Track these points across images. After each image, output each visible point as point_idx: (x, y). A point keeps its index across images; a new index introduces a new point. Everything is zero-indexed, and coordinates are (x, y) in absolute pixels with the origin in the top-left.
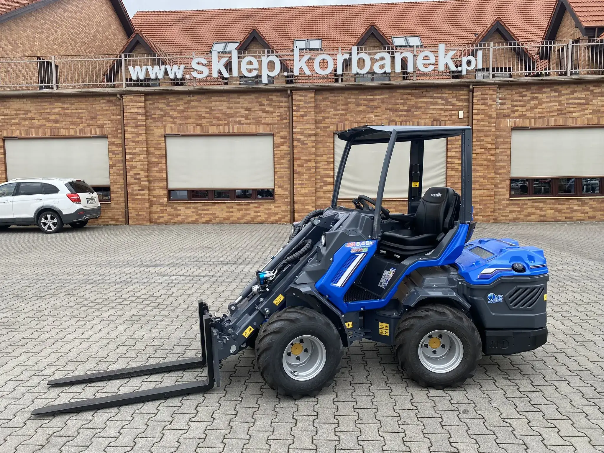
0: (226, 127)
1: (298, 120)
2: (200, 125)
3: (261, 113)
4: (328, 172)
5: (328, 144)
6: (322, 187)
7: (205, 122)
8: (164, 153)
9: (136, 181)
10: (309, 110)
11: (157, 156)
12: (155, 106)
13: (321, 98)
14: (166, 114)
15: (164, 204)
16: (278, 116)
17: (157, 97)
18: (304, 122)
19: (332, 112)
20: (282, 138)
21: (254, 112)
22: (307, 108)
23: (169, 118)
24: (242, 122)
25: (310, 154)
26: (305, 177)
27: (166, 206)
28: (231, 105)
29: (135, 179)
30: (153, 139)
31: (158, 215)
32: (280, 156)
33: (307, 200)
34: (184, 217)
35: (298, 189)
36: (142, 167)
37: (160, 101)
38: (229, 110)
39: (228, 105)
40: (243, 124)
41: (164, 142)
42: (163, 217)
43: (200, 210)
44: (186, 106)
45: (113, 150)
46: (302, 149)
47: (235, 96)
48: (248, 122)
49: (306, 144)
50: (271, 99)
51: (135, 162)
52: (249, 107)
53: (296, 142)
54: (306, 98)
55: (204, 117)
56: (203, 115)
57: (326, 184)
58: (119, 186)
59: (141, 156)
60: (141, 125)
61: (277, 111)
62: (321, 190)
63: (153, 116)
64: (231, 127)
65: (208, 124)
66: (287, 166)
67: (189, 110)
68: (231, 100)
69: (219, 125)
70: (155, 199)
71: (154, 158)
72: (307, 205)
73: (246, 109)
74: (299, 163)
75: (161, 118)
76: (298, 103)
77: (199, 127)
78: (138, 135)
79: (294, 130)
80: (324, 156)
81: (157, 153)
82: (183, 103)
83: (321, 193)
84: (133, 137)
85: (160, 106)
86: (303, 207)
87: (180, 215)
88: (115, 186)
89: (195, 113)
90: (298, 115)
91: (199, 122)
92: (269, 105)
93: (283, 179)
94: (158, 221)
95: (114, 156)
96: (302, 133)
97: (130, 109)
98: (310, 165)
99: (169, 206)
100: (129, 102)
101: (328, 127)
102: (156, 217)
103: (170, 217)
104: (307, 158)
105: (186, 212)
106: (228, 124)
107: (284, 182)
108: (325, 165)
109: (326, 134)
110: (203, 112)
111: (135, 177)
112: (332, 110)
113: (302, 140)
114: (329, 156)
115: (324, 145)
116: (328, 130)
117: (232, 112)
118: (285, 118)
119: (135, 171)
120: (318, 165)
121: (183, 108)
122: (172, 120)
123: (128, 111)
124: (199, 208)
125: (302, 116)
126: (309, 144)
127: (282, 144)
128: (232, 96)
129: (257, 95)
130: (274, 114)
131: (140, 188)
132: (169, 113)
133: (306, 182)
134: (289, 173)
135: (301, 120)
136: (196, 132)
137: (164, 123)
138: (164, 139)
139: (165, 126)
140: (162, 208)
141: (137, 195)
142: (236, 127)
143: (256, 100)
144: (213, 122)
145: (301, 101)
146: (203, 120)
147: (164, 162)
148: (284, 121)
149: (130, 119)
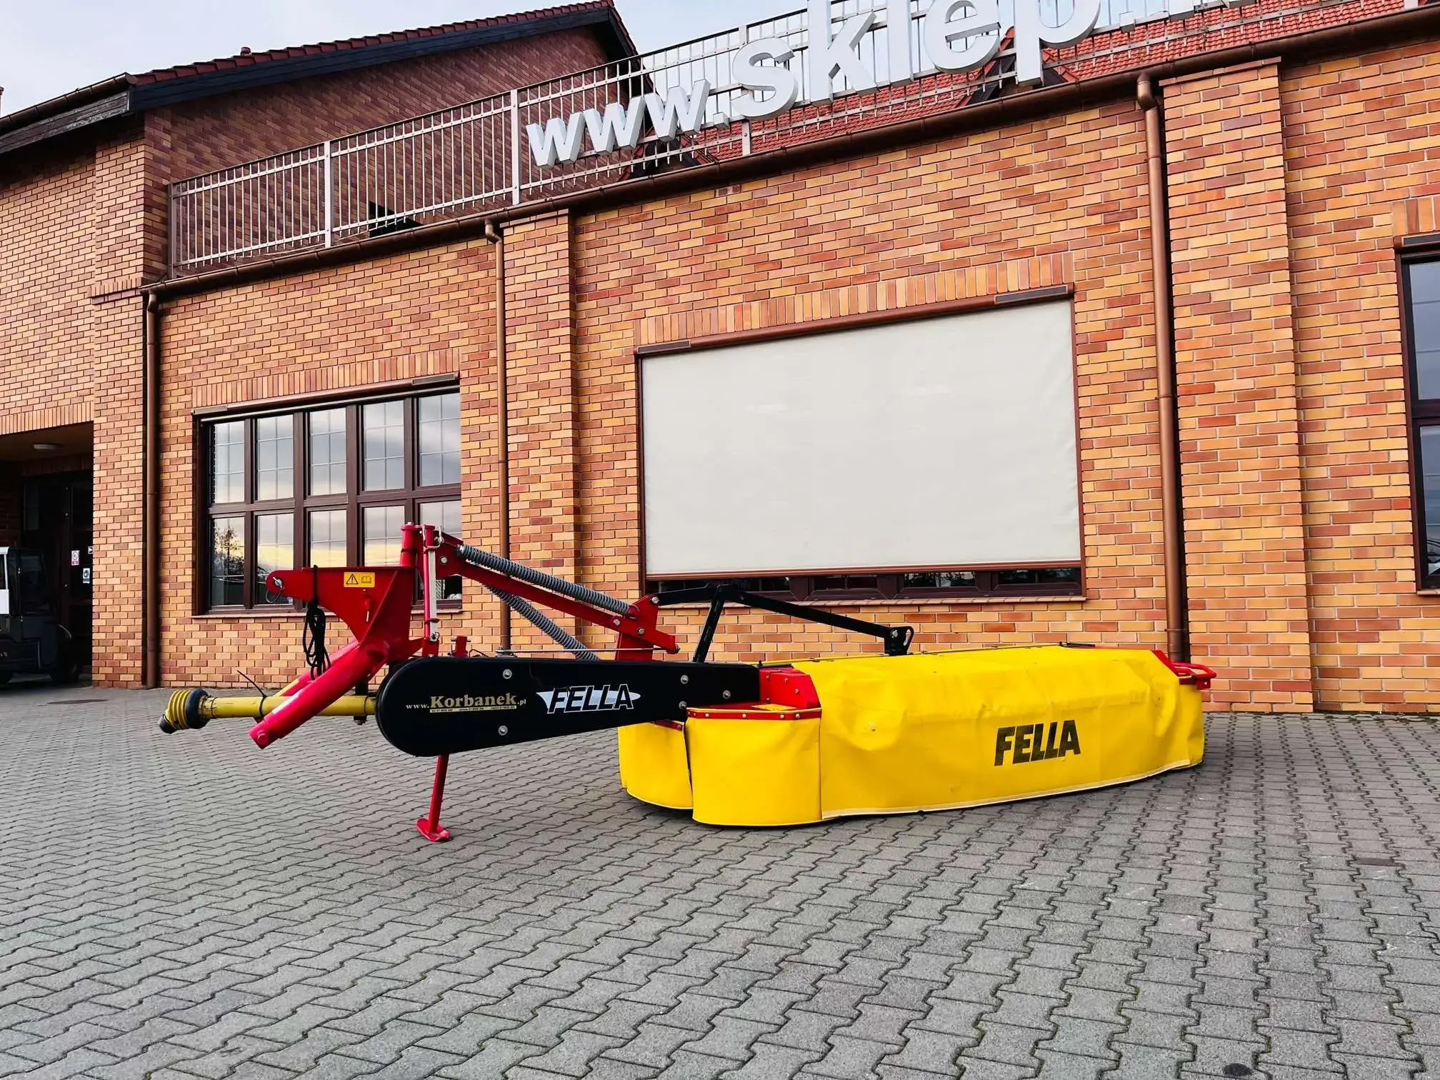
0: (863, 289)
1: (1196, 209)
3: (1011, 210)
4: (1376, 445)
5: (1365, 304)
6: (1342, 523)
7: (778, 283)
8: (633, 420)
9: (537, 529)
10: (1250, 154)
11: (612, 432)
13: (1315, 92)
14: (642, 273)
16: (1092, 211)
18: (1230, 215)
19: (1381, 146)
20: (1112, 303)
21: (982, 210)
22: (1238, 146)
23: (652, 285)
24: (928, 259)
25: (1269, 359)
26: (1240, 476)
28: (882, 198)
29: (535, 522)
30: (597, 372)
32: (1104, 389)
33: (1258, 592)
35: (1206, 536)
36: (558, 477)
37: (623, 230)
38: (874, 218)
39: (871, 200)
40: (934, 268)
41: (633, 377)
44: (711, 230)
46: (1224, 342)
47: (900, 157)
49: (1245, 315)
51: (535, 460)
52: (956, 194)
53: (1187, 311)
54: (1235, 101)
55: (778, 264)
56: (773, 257)
57: (1367, 506)
59: (554, 435)
60: (556, 324)
62: (1338, 541)
63: (601, 286)
64: (882, 287)
65: (791, 290)
66: (1141, 429)
67: (721, 247)
68: (882, 178)
69: (835, 285)
71: (599, 441)
72: (1263, 616)
73: (950, 203)
74: (1207, 411)
75: (628, 286)
76: (1190, 132)
77: (755, 305)
78: (546, 361)
79: (1175, 257)
80: (1345, 364)
81: (611, 422)
82: (699, 223)
83: (1336, 556)
84: (532, 370)
85: (624, 248)
86: (1238, 627)
89: (744, 252)
90: (1196, 187)
91: (761, 286)
92: (1048, 167)
93: (1121, 495)
96: (1215, 264)
97: (522, 271)
98: (1272, 416)
100: (522, 247)
101: (1364, 222)
104: (1248, 384)
106: (870, 277)
107: (1130, 506)
108: (1356, 411)
109: (1354, 258)
110: (774, 243)
111: (535, 513)
112: (1382, 138)
113: (1216, 297)
114: (1375, 362)
115: (1343, 312)
116: (1360, 234)
117: (889, 226)
118: (1132, 213)
119: (537, 491)
120: (1312, 414)
121: (699, 242)
122: (662, 292)
123: (518, 279)
125: (1217, 186)
126: (1255, 314)
127: (1117, 331)
128: (883, 159)
129: (992, 136)
130: (1072, 203)
131: (547, 555)
132: (651, 269)
133: (1251, 499)
134: (1155, 461)
135: (1212, 206)
136: (746, 326)
137: (635, 307)
138: (632, 368)
139: (638, 317)
142: (901, 284)
143: (992, 156)
144: (813, 278)
145: (1210, 118)
146: (772, 274)
147: (634, 454)
148: (1124, 226)
149: (523, 308)
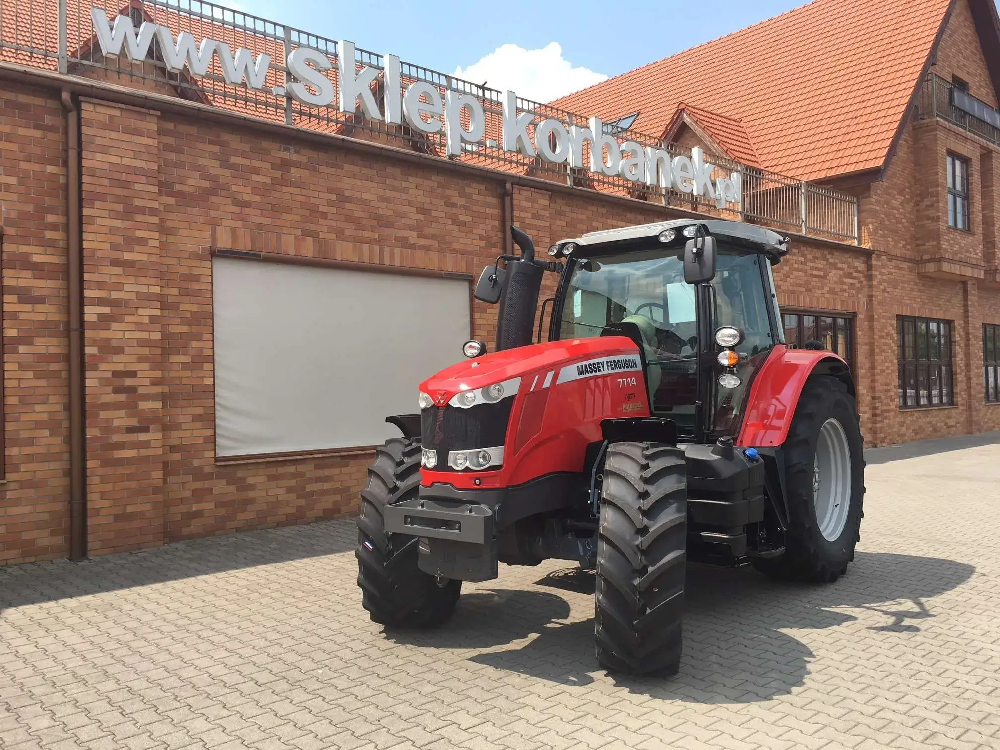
0: (377, 248)
2: (315, 235)
7: (325, 229)
9: (122, 398)
10: (540, 233)
11: (189, 315)
12: (183, 158)
14: (217, 188)
15: (207, 469)
16: (481, 238)
17: (193, 130)
21: (435, 220)
23: (228, 201)
24: (411, 241)
27: (210, 476)
28: (389, 194)
29: (117, 390)
30: (174, 261)
31: (183, 509)
34: (264, 507)
36: (145, 351)
37: (202, 146)
38: (383, 205)
39: (381, 192)
40: (412, 246)
41: (209, 272)
42: (199, 514)
43: (311, 481)
44: (278, 174)
45: (22, 283)
47: (397, 171)
48: (423, 242)
50: (468, 197)
51: (116, 332)
52: (426, 207)
54: (536, 206)
55: (324, 215)
56: (322, 209)
58: (45, 417)
59: (141, 311)
60: (142, 211)
61: (481, 226)
63: (178, 187)
64: (387, 251)
65: (333, 236)
67: (285, 189)
68: (387, 181)
69: (361, 241)
70: (176, 457)
71: (177, 321)
73: (421, 210)
75: (202, 198)
76: (523, 215)
77: (310, 240)
78: (132, 242)
81: (188, 307)
82: (268, 166)
84: (114, 247)
85: (202, 161)
87: (251, 501)
88: (24, 417)
89: (301, 199)
91: (313, 227)
92: (466, 208)
94: (185, 531)
95: (28, 307)
97: (104, 149)
99: (219, 477)
100: (104, 127)
102: (179, 518)
103: (222, 511)
105: (272, 492)
106: (380, 241)
110: (322, 200)
111: (117, 382)
117: (391, 213)
118: (495, 246)
119: (119, 362)
121: (268, 180)
122: (236, 209)
123: (99, 156)
124: (308, 475)
128: (389, 169)
129: (441, 179)
130: (474, 231)
131: (134, 422)
132: (225, 187)
136: (303, 253)
137: (212, 214)
138: (206, 264)
139: (214, 224)
140: (199, 485)
141: (121, 446)
142: (397, 251)
143: (440, 191)
145: (527, 210)
146: (321, 221)
147: (208, 337)
148: (494, 250)
149: (104, 185)
